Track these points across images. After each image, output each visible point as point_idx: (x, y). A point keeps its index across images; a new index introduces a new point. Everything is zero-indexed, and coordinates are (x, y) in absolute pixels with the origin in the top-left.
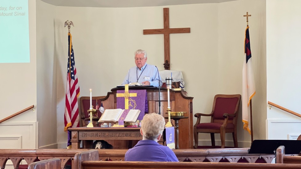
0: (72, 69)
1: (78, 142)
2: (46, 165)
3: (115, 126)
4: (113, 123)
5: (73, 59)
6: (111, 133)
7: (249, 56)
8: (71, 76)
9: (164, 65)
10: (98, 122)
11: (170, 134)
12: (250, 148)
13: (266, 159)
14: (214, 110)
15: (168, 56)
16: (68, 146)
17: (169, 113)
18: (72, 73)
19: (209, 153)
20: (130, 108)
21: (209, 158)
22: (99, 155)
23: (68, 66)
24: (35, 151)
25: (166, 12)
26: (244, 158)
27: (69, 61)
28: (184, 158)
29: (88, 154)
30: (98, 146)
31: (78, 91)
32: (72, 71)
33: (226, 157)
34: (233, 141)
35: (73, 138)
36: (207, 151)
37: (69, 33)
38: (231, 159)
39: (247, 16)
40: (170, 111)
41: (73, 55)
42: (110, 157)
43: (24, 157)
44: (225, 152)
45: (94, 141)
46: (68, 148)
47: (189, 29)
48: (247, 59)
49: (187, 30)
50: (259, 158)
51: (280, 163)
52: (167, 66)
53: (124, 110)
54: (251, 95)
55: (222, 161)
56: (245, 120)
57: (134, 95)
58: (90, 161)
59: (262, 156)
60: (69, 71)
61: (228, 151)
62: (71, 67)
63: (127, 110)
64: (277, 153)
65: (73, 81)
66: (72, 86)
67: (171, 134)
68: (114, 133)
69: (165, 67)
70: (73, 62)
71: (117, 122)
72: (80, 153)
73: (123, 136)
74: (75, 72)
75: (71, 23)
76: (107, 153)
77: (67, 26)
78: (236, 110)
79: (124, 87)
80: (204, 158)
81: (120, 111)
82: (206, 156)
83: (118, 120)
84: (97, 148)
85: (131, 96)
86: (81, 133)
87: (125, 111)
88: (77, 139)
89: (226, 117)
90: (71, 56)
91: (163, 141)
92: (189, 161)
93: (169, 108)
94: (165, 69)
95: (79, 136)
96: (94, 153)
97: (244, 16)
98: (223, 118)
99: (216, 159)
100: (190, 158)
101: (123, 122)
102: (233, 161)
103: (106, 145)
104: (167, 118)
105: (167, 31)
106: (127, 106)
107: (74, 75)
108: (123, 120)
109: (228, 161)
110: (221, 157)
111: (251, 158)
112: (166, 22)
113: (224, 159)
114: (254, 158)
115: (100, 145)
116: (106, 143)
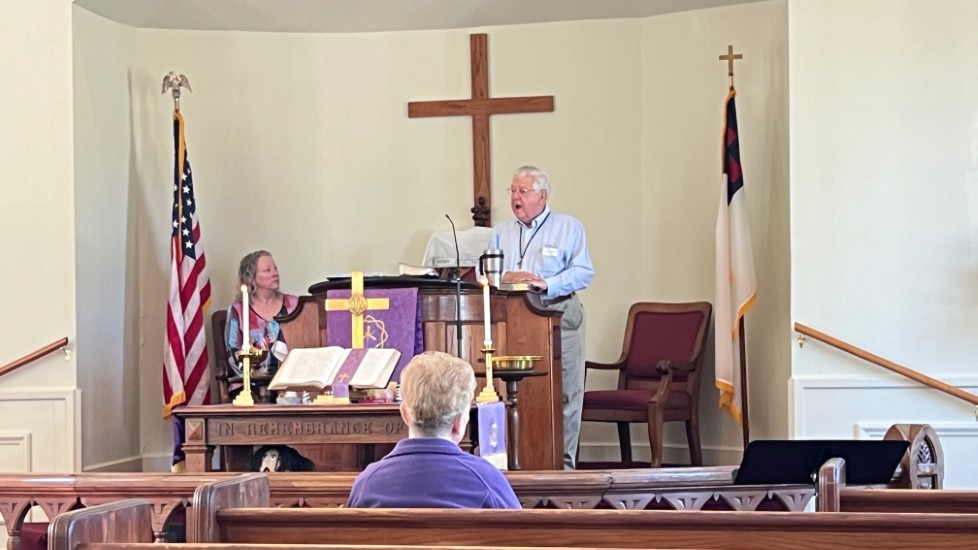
0: (187, 225)
1: (205, 452)
2: (105, 523)
3: (323, 401)
4: (315, 391)
5: (190, 195)
6: (308, 423)
7: (734, 184)
8: (184, 245)
9: (473, 210)
10: (270, 387)
11: (491, 424)
12: (738, 467)
13: (788, 501)
14: (627, 350)
15: (483, 184)
16: (175, 462)
17: (488, 356)
18: (187, 237)
19: (612, 483)
20: (369, 344)
21: (610, 498)
22: (271, 491)
23: (175, 217)
24: (72, 480)
25: (479, 45)
26: (720, 497)
27: (176, 201)
28: (536, 499)
29: (236, 487)
30: (270, 461)
31: (206, 293)
32: (186, 232)
33: (665, 495)
34: (687, 446)
35: (191, 438)
36: (606, 476)
37: (177, 111)
38: (681, 502)
39: (731, 57)
40: (491, 352)
41: (189, 182)
42: (305, 496)
43: (36, 499)
44: (661, 480)
45: (255, 449)
46: (174, 469)
47: (552, 98)
48: (731, 191)
49: (545, 104)
50: (767, 496)
51: (831, 510)
52: (482, 215)
53: (349, 351)
54: (742, 305)
55: (652, 505)
56: (724, 381)
57: (381, 303)
58: (243, 506)
59: (777, 492)
60: (175, 230)
61: (671, 477)
62: (184, 220)
63: (357, 351)
64: (822, 480)
65: (189, 263)
66: (185, 278)
67: (495, 426)
68: (318, 423)
69: (474, 218)
70: (189, 203)
71: (328, 388)
72: (210, 485)
73: (346, 431)
74: (194, 236)
75: (184, 81)
76: (296, 484)
77: (170, 89)
78: (697, 350)
79: (350, 278)
80: (597, 499)
81: (337, 355)
82: (603, 494)
83: (330, 383)
84: (267, 469)
85: (369, 308)
86: (214, 424)
87: (351, 355)
88: (203, 442)
89: (666, 373)
90: (183, 185)
91: (470, 445)
92: (551, 505)
93: (488, 343)
94: (477, 225)
95: (211, 433)
96: (256, 484)
97: (721, 58)
98: (658, 375)
99: (636, 501)
100: (553, 499)
101: (347, 389)
102: (685, 506)
103: (292, 460)
104: (483, 375)
105: (481, 107)
106: (358, 339)
107: (194, 242)
108: (346, 381)
109: (671, 507)
110: (650, 496)
111: (740, 499)
112: (480, 79)
113: (658, 501)
114: (751, 497)
115: (275, 459)
116: (293, 452)
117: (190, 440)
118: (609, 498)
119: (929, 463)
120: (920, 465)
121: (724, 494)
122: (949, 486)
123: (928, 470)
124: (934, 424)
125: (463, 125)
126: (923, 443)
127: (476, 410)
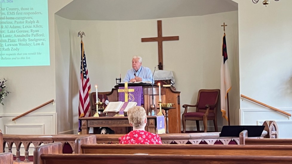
0: (85, 70)
1: (87, 129)
3: (116, 116)
4: (114, 113)
5: (85, 63)
6: (113, 121)
7: (225, 58)
8: (84, 76)
9: (158, 66)
10: (103, 112)
11: (160, 121)
13: (238, 142)
14: (198, 102)
15: (161, 59)
16: (79, 132)
18: (84, 73)
19: (191, 137)
20: (129, 101)
23: (81, 68)
24: (52, 136)
25: (159, 23)
26: (219, 140)
27: (82, 64)
28: (171, 141)
29: (87, 139)
30: (103, 131)
31: (89, 88)
32: (84, 72)
33: (205, 140)
34: (214, 126)
36: (189, 135)
37: (82, 41)
38: (209, 142)
39: (224, 26)
40: (161, 103)
41: (85, 59)
42: (111, 140)
43: (43, 142)
44: (204, 136)
47: (178, 37)
48: (225, 60)
49: (177, 38)
50: (232, 140)
52: (161, 67)
53: (124, 102)
54: (228, 90)
55: (201, 143)
56: (223, 110)
57: (131, 90)
58: (89, 143)
59: (234, 139)
60: (81, 72)
61: (206, 135)
62: (84, 69)
63: (126, 102)
64: (240, 136)
65: (85, 80)
66: (84, 84)
67: (161, 122)
68: (116, 121)
69: (159, 68)
70: (85, 65)
71: (118, 112)
73: (123, 123)
74: (86, 73)
75: (83, 33)
76: (109, 137)
77: (80, 36)
78: (216, 102)
79: (124, 84)
81: (121, 104)
82: (188, 139)
83: (119, 111)
84: (103, 133)
85: (129, 92)
86: (89, 122)
87: (124, 103)
88: (86, 126)
89: (208, 108)
91: (155, 127)
92: (175, 143)
93: (160, 100)
94: (159, 69)
95: (88, 124)
96: (92, 138)
97: (222, 26)
98: (206, 108)
101: (123, 112)
103: (109, 131)
104: (159, 109)
105: (160, 39)
106: (126, 100)
107: (86, 75)
108: (123, 110)
109: (206, 142)
110: (201, 140)
111: (225, 141)
112: (160, 32)
113: (203, 141)
114: (227, 140)
115: (105, 131)
116: (110, 129)
117: (83, 126)
118: (190, 141)
119: (275, 131)
120: (272, 131)
121: (220, 139)
122: (280, 137)
123: (274, 133)
124: (276, 121)
125: (156, 44)
126: (273, 126)
127: (156, 118)
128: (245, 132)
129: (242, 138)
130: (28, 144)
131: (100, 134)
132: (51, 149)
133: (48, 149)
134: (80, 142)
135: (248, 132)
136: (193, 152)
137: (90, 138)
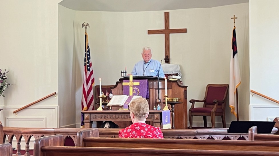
0: (88, 63)
1: (90, 123)
2: (50, 141)
3: (120, 110)
4: (118, 107)
5: (89, 55)
6: (117, 115)
7: (235, 52)
8: (87, 68)
9: (165, 59)
10: (107, 106)
13: (246, 138)
14: (206, 97)
15: (168, 52)
16: (82, 125)
17: (166, 99)
18: (88, 66)
19: (197, 132)
20: (134, 94)
21: (197, 136)
23: (85, 60)
24: (53, 130)
25: (167, 15)
26: (227, 136)
27: (85, 56)
28: (177, 136)
29: (89, 132)
30: (107, 126)
31: (93, 81)
32: (88, 65)
33: (212, 136)
34: (222, 123)
36: (196, 130)
37: (86, 32)
38: (216, 138)
39: (234, 18)
40: (167, 97)
41: (89, 51)
42: (115, 135)
44: (211, 132)
46: (81, 127)
47: (186, 29)
48: (234, 54)
49: (184, 31)
50: (240, 136)
51: (252, 140)
52: (167, 60)
53: (128, 96)
54: (237, 85)
56: (231, 105)
57: (137, 83)
58: (91, 137)
59: (243, 135)
60: (85, 64)
61: (214, 131)
62: (87, 61)
63: (131, 96)
64: (249, 132)
65: (89, 73)
66: (88, 77)
67: (167, 117)
68: (120, 115)
69: (165, 61)
70: (89, 57)
71: (123, 106)
72: (81, 131)
73: (127, 117)
74: (90, 65)
75: (88, 25)
76: (112, 131)
77: (84, 27)
78: (225, 97)
79: (129, 77)
81: (126, 97)
82: (195, 135)
83: (123, 105)
84: (106, 128)
85: (134, 85)
86: (92, 115)
88: (89, 120)
89: (216, 103)
90: (87, 52)
91: (160, 122)
92: (181, 138)
93: (166, 94)
94: (166, 63)
95: (91, 118)
96: (95, 131)
97: (232, 18)
98: (213, 104)
99: (204, 137)
101: (128, 106)
103: (113, 125)
104: (165, 103)
105: (167, 32)
106: (131, 94)
107: (90, 67)
108: (127, 104)
109: (213, 139)
110: (208, 136)
111: (233, 137)
112: (167, 24)
113: (210, 137)
114: (236, 137)
115: (108, 125)
116: (113, 123)
117: (86, 119)
121: (228, 136)
125: (163, 36)
127: (162, 112)
128: (254, 128)
129: (252, 134)
130: (29, 137)
131: (104, 128)
132: (52, 141)
133: (48, 142)
134: (82, 135)
135: (258, 128)
136: (200, 147)
137: (92, 131)
